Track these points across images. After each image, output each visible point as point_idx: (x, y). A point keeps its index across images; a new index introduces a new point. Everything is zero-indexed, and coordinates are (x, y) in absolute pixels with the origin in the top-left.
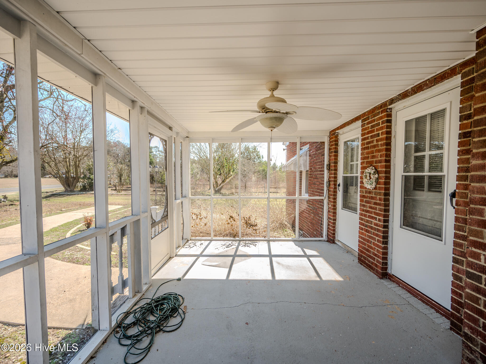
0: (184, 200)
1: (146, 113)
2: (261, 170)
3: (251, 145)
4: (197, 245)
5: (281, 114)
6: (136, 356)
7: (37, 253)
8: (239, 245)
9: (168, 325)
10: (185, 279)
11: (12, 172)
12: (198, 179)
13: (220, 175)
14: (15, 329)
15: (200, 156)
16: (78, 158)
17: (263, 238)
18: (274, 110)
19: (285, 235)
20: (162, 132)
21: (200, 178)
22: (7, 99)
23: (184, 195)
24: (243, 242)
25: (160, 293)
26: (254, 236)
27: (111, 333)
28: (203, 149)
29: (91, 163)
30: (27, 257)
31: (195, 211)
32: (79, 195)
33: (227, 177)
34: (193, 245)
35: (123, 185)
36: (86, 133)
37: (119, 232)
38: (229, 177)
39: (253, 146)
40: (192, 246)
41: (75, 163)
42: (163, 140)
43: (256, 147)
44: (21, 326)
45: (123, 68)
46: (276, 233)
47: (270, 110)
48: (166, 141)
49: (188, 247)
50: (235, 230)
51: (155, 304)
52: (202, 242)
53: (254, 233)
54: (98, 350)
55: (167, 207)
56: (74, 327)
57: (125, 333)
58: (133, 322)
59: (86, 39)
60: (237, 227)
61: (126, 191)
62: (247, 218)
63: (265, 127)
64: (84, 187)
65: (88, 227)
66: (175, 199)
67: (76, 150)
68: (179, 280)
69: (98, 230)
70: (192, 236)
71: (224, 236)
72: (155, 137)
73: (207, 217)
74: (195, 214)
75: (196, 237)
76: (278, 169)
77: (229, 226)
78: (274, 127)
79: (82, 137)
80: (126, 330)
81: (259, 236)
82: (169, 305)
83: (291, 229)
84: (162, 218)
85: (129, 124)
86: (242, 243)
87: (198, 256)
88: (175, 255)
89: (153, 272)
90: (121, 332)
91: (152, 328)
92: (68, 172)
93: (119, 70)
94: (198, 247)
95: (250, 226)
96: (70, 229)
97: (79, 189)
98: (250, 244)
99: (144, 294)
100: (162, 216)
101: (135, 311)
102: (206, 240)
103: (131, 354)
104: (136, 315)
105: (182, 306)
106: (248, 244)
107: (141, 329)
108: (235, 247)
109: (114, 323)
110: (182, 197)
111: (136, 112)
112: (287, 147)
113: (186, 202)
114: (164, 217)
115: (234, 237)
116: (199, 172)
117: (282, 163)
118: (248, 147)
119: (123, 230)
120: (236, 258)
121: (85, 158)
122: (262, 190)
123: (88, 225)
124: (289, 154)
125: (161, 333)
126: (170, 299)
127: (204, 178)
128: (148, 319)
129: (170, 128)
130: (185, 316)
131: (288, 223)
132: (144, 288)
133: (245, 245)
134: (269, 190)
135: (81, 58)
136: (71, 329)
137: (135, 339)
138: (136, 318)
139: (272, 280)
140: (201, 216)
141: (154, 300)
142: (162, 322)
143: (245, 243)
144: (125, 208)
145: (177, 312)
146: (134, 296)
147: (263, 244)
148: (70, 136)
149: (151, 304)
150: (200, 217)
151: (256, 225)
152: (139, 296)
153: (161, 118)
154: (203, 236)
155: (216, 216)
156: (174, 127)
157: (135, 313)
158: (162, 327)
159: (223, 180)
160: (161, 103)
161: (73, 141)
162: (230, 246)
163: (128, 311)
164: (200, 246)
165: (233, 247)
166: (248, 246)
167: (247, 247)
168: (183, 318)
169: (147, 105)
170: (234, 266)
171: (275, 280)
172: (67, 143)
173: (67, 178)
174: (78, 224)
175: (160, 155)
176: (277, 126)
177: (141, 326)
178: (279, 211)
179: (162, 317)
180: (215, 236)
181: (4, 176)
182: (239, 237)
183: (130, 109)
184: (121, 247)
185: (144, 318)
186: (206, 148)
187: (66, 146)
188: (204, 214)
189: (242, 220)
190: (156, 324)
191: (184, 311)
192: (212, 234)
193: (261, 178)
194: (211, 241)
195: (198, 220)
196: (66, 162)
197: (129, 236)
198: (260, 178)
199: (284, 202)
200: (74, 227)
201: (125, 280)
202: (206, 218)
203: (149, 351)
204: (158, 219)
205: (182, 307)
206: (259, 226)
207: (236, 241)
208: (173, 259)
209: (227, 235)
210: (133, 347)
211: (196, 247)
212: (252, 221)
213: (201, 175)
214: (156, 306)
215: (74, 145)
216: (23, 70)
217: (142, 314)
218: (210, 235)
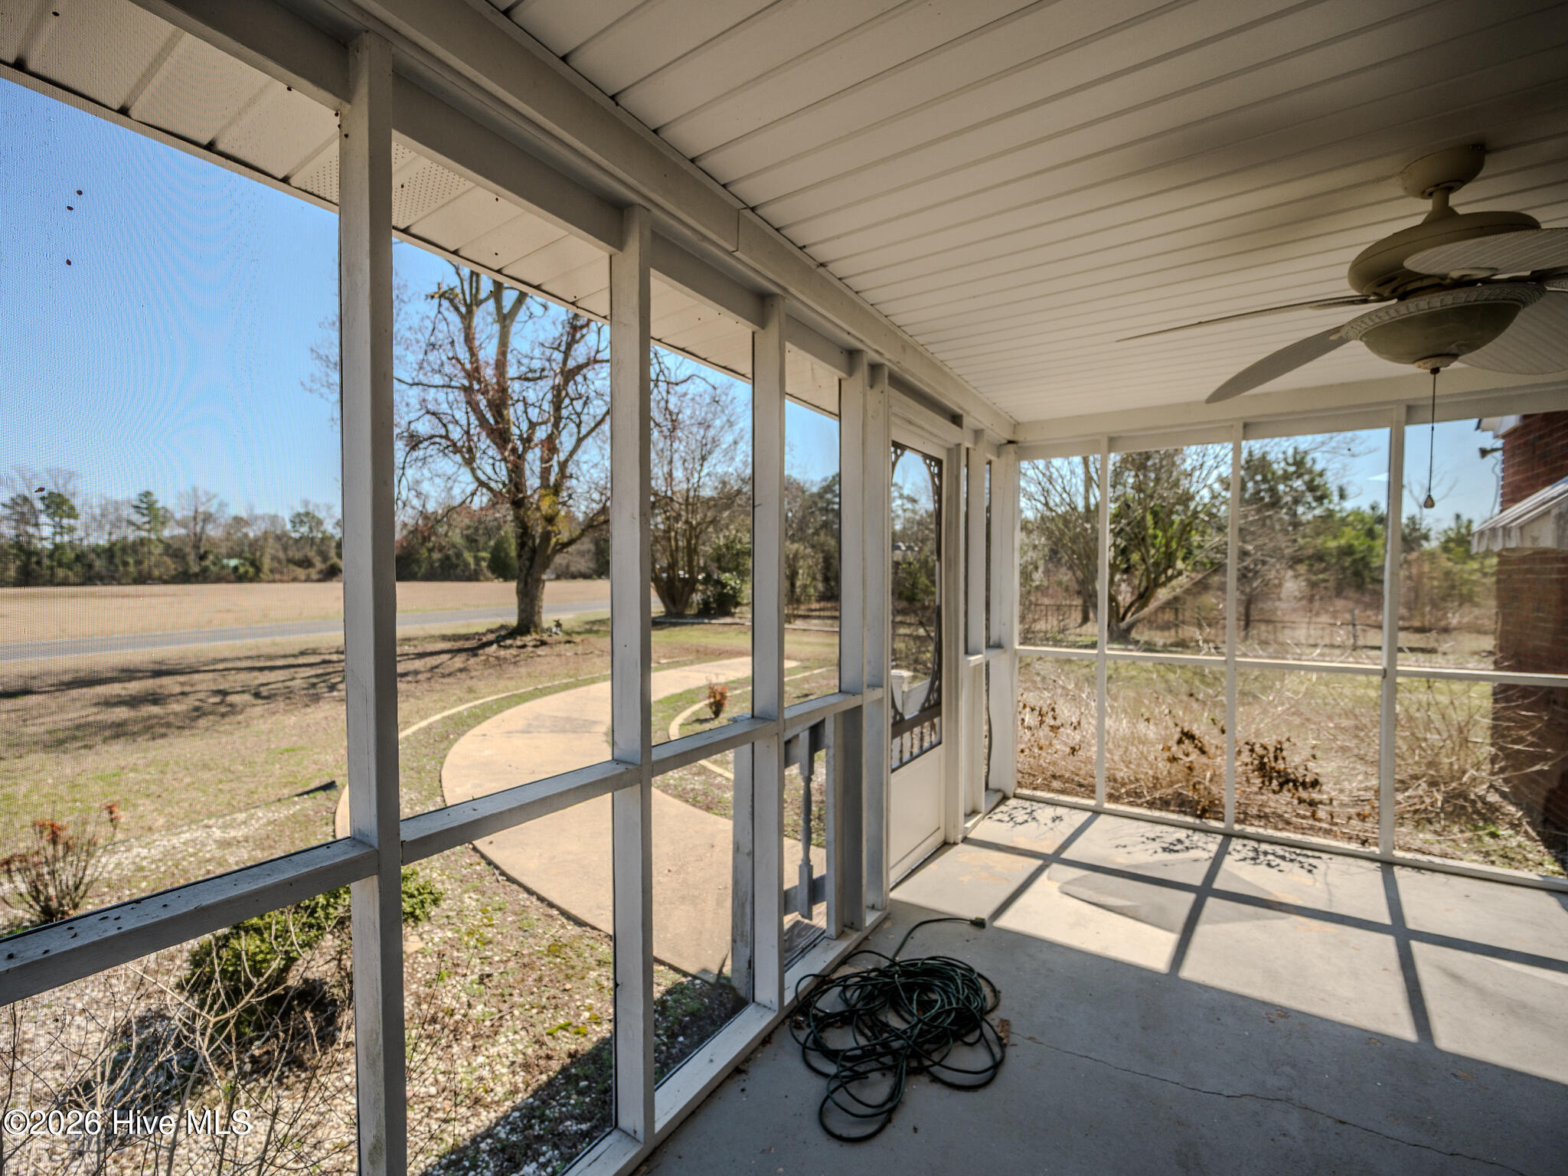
0: (994, 656)
1: (887, 381)
2: (1335, 552)
3: (1278, 449)
4: (1042, 821)
5: (1499, 285)
6: (852, 1118)
7: (639, 762)
8: (1222, 852)
9: (947, 1062)
10: (1001, 930)
11: (568, 566)
12: (1037, 588)
13: (1127, 571)
14: (578, 930)
15: (1046, 504)
16: (695, 529)
17: (1353, 846)
18: (1455, 274)
19: (1487, 854)
20: (931, 433)
21: (1046, 583)
22: (567, 401)
23: (994, 639)
24: (1246, 842)
25: (920, 949)
26: (1303, 830)
27: (783, 1022)
28: (1060, 480)
29: (722, 539)
30: (621, 769)
31: (1031, 698)
32: (696, 627)
33: (1163, 578)
34: (1026, 817)
35: (798, 601)
36: (714, 461)
37: (805, 737)
38: (1170, 579)
39: (1290, 452)
40: (1020, 820)
41: (689, 542)
42: (932, 458)
43: (1306, 453)
44: (588, 929)
45: (831, 262)
46: (1429, 836)
47: (1425, 283)
48: (939, 463)
49: (1008, 819)
50: (1202, 787)
51: (903, 980)
52: (1060, 811)
53: (1304, 817)
54: (753, 1056)
55: (937, 675)
56: (692, 970)
57: (818, 1037)
58: (840, 1014)
59: (748, 207)
60: (1211, 780)
61: (808, 620)
62: (1265, 748)
63: (1398, 358)
64: (706, 603)
65: (717, 713)
66: (967, 652)
67: (690, 507)
68: (979, 924)
69: (759, 725)
70: (1020, 785)
71: (1151, 805)
72: (907, 453)
73: (1079, 723)
74: (1033, 710)
75: (1035, 789)
76: (1433, 544)
77: (1175, 768)
78: (1455, 351)
79: (705, 471)
80: (822, 1030)
81: (1328, 832)
82: (949, 998)
83: (1526, 832)
84: (923, 710)
85: (837, 423)
86: (1239, 848)
87: (1048, 860)
88: (960, 837)
89: (894, 876)
90: (808, 1031)
91: (897, 1050)
92: (672, 566)
93: (821, 270)
94: (1042, 826)
95: (1281, 785)
96: (677, 711)
97: (693, 611)
98: (1283, 858)
99: (866, 938)
100: (924, 704)
101: (845, 981)
102: (1075, 808)
103: (837, 1104)
104: (848, 995)
105: (993, 1015)
106: (1270, 857)
107: (863, 1042)
108: (1205, 855)
109: (789, 997)
110: (988, 646)
111: (858, 382)
112: (1504, 437)
113: (1001, 663)
114: (930, 707)
115: (1200, 817)
116: (1041, 564)
117: (1458, 517)
118: (1264, 457)
119: (816, 733)
120: (1211, 902)
121: (711, 529)
122: (1341, 636)
123: (717, 707)
124: (1515, 473)
125: (924, 1079)
126: (952, 980)
127: (1060, 583)
128: (883, 1019)
129: (956, 419)
130: (1003, 1052)
131: (1503, 795)
132: (870, 918)
133: (1253, 859)
134: (1393, 639)
135: (733, 262)
136: (685, 974)
137: (848, 1065)
138: (846, 1001)
139: (1419, 1043)
140: (1055, 718)
141: (900, 966)
142: (926, 1046)
143: (1256, 850)
144: (806, 668)
145: (977, 1033)
146: (840, 935)
147: (1353, 869)
148: (679, 474)
149: (892, 977)
150: (1052, 722)
151: (1315, 783)
152: (854, 937)
153: (926, 389)
154: (1062, 792)
155: (1119, 725)
156: (968, 413)
157: (846, 988)
158: (927, 1063)
159: (1142, 589)
160: (930, 343)
161: (685, 486)
162: (1179, 847)
163: (825, 973)
164: (1050, 824)
165: (1193, 854)
166: (1273, 864)
167: (1264, 867)
168: (998, 1056)
169: (890, 357)
170: (1202, 930)
171: (1436, 1049)
172: (673, 493)
173: (671, 580)
174: (693, 702)
175: (905, 511)
176: (1472, 346)
177: (863, 1034)
178: (1450, 736)
179: (925, 1027)
180: (1113, 798)
181: (553, 576)
182: (1223, 820)
183: (843, 375)
184: (808, 780)
185: (872, 1013)
186: (1072, 472)
187: (672, 499)
188: (1066, 712)
189: (1239, 752)
190: (909, 1046)
191: (1002, 1035)
192: (1102, 789)
193: (1331, 584)
194: (1097, 813)
195: (1043, 733)
196: (669, 539)
197: (831, 752)
198: (1328, 584)
199: (1480, 699)
200: (685, 709)
201: (817, 879)
202: (1075, 728)
203: (889, 1120)
204: (911, 712)
205: (994, 1018)
206: (1328, 791)
207: (1207, 831)
208: (956, 848)
209: (1164, 804)
210: (842, 1089)
211: (1034, 824)
212: (1294, 761)
213: (1047, 572)
214: (909, 988)
215: (688, 497)
216: (625, 325)
217: (864, 998)
218: (1093, 792)
